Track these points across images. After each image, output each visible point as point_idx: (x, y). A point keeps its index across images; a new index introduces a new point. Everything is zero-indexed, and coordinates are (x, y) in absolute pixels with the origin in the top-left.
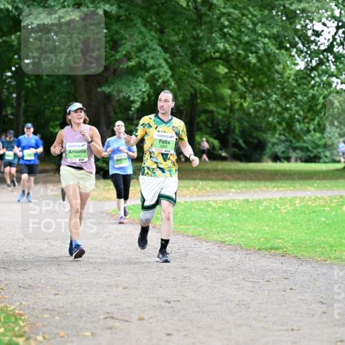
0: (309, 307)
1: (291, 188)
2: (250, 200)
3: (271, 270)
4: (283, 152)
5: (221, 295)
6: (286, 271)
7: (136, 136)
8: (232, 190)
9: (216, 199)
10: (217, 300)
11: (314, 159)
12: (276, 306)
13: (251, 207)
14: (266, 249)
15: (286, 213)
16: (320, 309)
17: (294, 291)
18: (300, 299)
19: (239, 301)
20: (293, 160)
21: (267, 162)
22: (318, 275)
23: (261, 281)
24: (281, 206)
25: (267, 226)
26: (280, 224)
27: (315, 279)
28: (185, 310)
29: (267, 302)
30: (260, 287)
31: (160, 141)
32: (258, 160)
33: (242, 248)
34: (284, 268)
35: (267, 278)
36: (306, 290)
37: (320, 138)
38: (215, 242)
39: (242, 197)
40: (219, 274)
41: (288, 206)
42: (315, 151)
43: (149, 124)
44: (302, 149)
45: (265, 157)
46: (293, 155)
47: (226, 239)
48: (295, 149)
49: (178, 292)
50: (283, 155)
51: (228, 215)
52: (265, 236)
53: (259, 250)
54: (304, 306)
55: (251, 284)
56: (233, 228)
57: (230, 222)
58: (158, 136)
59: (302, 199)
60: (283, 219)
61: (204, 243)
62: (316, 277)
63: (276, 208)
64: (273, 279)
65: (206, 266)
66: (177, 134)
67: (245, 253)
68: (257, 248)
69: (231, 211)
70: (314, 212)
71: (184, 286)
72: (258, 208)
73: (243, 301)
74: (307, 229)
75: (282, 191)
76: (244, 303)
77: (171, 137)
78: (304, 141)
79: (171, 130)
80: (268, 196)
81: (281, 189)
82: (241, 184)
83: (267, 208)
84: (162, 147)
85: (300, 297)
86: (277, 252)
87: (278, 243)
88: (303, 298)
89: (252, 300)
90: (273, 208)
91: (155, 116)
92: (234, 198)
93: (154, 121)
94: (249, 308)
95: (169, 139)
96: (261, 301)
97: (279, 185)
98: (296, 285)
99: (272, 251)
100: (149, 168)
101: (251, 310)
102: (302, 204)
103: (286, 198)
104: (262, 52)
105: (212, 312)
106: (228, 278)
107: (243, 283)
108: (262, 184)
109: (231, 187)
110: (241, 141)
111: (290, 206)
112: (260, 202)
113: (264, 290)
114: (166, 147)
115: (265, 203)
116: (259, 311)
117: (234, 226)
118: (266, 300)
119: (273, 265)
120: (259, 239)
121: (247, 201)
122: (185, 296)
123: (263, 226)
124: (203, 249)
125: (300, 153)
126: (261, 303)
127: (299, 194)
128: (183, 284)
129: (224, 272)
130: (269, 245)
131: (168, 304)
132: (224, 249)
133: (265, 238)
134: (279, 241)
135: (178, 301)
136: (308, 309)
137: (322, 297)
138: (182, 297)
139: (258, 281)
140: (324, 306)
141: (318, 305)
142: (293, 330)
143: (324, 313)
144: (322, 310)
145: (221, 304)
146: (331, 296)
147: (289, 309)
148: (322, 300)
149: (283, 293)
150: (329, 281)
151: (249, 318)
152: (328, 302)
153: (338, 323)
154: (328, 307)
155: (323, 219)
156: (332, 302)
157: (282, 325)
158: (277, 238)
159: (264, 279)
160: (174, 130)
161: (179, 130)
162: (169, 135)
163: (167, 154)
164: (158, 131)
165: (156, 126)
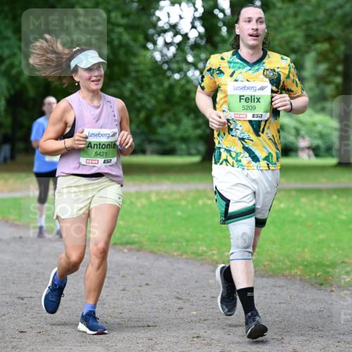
0: (165, 302)
3: (126, 266)
4: (139, 145)
5: (76, 291)
6: (141, 267)
7: (203, 88)
10: (71, 296)
11: (171, 152)
12: (131, 302)
14: (121, 244)
15: (141, 207)
16: (176, 305)
17: (150, 287)
18: (156, 295)
20: (148, 152)
22: (174, 270)
23: (116, 276)
24: (137, 198)
25: (122, 220)
29: (122, 297)
30: (116, 283)
31: (241, 97)
34: (140, 263)
35: (122, 273)
36: (162, 285)
37: (175, 132)
41: (143, 200)
43: (219, 69)
46: (149, 148)
48: (150, 142)
49: (31, 288)
50: (139, 148)
54: (159, 302)
58: (236, 89)
59: (158, 193)
60: (139, 213)
62: (172, 272)
63: (132, 203)
64: (128, 274)
66: (275, 82)
70: (170, 206)
71: (38, 282)
74: (163, 223)
77: (262, 88)
78: (158, 134)
79: (262, 76)
81: (137, 182)
86: (133, 247)
87: (134, 238)
88: (159, 293)
89: (108, 296)
91: (233, 55)
93: (229, 62)
95: (258, 94)
96: (116, 297)
98: (152, 280)
99: (128, 246)
100: (229, 151)
101: (106, 306)
102: (158, 198)
103: (142, 192)
104: (116, 43)
105: (67, 308)
113: (119, 285)
114: (254, 108)
116: (114, 307)
118: (121, 295)
119: (129, 260)
122: (38, 292)
125: (155, 147)
126: (117, 299)
127: (155, 188)
128: (36, 280)
130: (124, 240)
131: (21, 301)
134: (133, 235)
135: (31, 297)
136: (165, 304)
137: (178, 292)
138: (36, 293)
139: (113, 276)
140: (181, 301)
141: (174, 300)
142: (149, 326)
143: (180, 308)
144: (179, 306)
145: (75, 300)
146: (188, 291)
147: (145, 305)
148: (178, 295)
149: (139, 288)
150: (185, 276)
151: (104, 314)
152: (184, 298)
153: (194, 319)
154: (184, 302)
155: (179, 213)
156: (188, 298)
157: (138, 321)
158: (132, 232)
159: (119, 274)
160: (266, 76)
161: (279, 75)
162: (259, 85)
163: (259, 122)
164: (236, 81)
165: (232, 70)
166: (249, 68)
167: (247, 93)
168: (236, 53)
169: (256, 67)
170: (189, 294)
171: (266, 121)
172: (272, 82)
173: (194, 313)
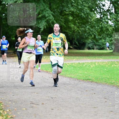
0: (101, 100)
1: (94, 59)
2: (80, 63)
3: (87, 87)
4: (92, 46)
5: (70, 96)
6: (93, 87)
7: (47, 42)
8: (74, 59)
9: (68, 62)
11: (103, 49)
12: (89, 99)
13: (81, 65)
14: (86, 80)
15: (92, 67)
16: (104, 100)
17: (95, 94)
19: (77, 98)
20: (95, 49)
21: (86, 50)
22: (104, 89)
23: (84, 91)
24: (91, 65)
25: (86, 72)
26: (91, 71)
27: (103, 90)
28: (58, 101)
29: (86, 98)
30: (84, 93)
31: (55, 43)
32: (83, 49)
33: (77, 80)
34: (92, 86)
35: (86, 90)
36: (100, 94)
37: (104, 42)
38: (68, 77)
39: (77, 62)
40: (70, 89)
41: (93, 65)
42: (103, 46)
43: (51, 38)
44: (98, 45)
45: (86, 48)
46: (95, 47)
47: (72, 76)
48: (96, 45)
49: (55, 94)
50: (92, 47)
51: (73, 68)
52: (85, 75)
53: (83, 80)
54: (99, 99)
55: (80, 92)
56: (74, 73)
57: (73, 71)
58: (54, 42)
59: (98, 63)
60: (92, 70)
61: (64, 78)
62: (103, 89)
63: (89, 66)
64: (88, 90)
65: (65, 86)
66: (62, 40)
67: (78, 81)
68: (83, 79)
69: (74, 67)
70: (102, 67)
72: (83, 66)
73: (78, 97)
74: (100, 73)
75: (91, 60)
76: (78, 98)
77: (60, 41)
78: (99, 43)
79: (59, 39)
80: (86, 61)
81: (91, 59)
82: (77, 57)
83: (86, 66)
84: (56, 45)
85: (97, 96)
86: (90, 81)
87: (90, 78)
88: (98, 97)
89: (81, 97)
90: (88, 66)
91: (53, 34)
92: (75, 62)
93: (53, 36)
94: (80, 100)
95: (59, 42)
96: (84, 98)
97: (90, 58)
98: (96, 92)
99: (88, 81)
100: (52, 53)
101: (81, 101)
102: (98, 64)
103: (93, 62)
104: (85, 12)
105: (67, 101)
106: (73, 90)
107: (78, 91)
108: (84, 57)
109: (74, 58)
110: (77, 43)
111: (94, 65)
112: (84, 64)
114: (58, 45)
115: (85, 64)
116: (83, 101)
117: (75, 72)
118: (86, 97)
119: (88, 85)
120: (83, 77)
121: (79, 63)
122: (58, 96)
123: (85, 72)
124: (64, 80)
125: (97, 47)
126: (84, 99)
127: (97, 61)
128: (57, 92)
129: (72, 88)
130: (87, 78)
131: (52, 99)
132: (71, 80)
133: (85, 76)
134: (90, 77)
135: (56, 98)
136: (100, 100)
137: (105, 96)
138: (57, 96)
139: (83, 91)
140: (106, 99)
141: (104, 99)
142: (95, 108)
143: (106, 102)
144: (105, 101)
145: (70, 99)
146: (108, 96)
147: (94, 100)
148: (105, 97)
149: (92, 95)
150: (108, 91)
151: (80, 103)
152: (107, 98)
153: (110, 105)
154: (107, 100)
155: (106, 69)
156: (108, 98)
157: (91, 106)
158: (89, 76)
159: (85, 90)
160: (60, 39)
161: (63, 38)
162: (59, 41)
163: (59, 48)
164: (54, 40)
165: (53, 38)
166: (56, 37)
167: (57, 42)
168: (54, 34)
169: (58, 37)
170: (109, 97)
171: (60, 48)
172: (61, 40)
173: (111, 103)
